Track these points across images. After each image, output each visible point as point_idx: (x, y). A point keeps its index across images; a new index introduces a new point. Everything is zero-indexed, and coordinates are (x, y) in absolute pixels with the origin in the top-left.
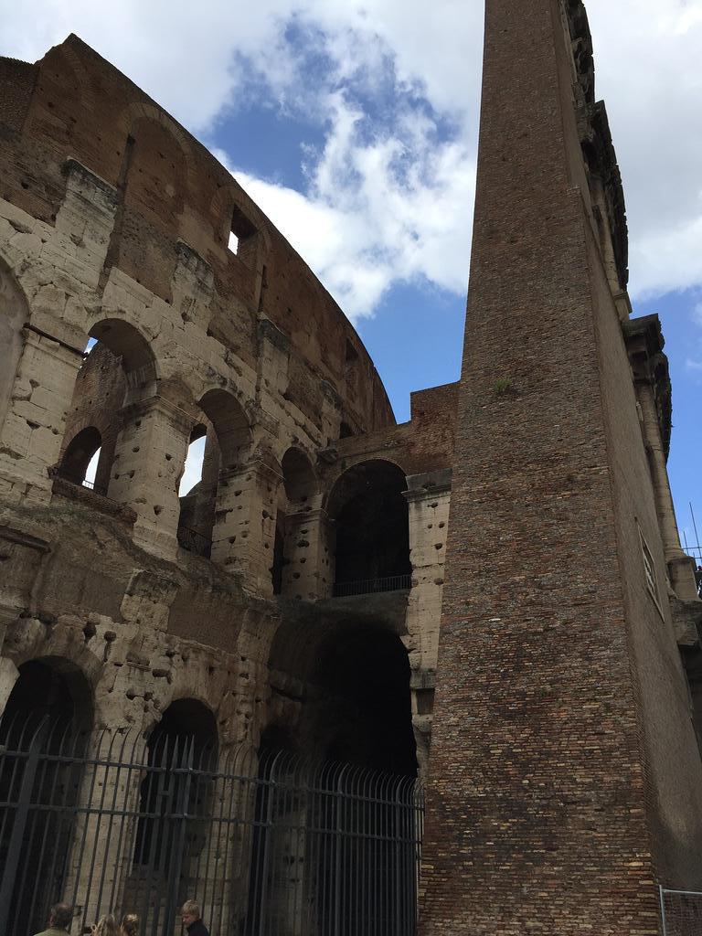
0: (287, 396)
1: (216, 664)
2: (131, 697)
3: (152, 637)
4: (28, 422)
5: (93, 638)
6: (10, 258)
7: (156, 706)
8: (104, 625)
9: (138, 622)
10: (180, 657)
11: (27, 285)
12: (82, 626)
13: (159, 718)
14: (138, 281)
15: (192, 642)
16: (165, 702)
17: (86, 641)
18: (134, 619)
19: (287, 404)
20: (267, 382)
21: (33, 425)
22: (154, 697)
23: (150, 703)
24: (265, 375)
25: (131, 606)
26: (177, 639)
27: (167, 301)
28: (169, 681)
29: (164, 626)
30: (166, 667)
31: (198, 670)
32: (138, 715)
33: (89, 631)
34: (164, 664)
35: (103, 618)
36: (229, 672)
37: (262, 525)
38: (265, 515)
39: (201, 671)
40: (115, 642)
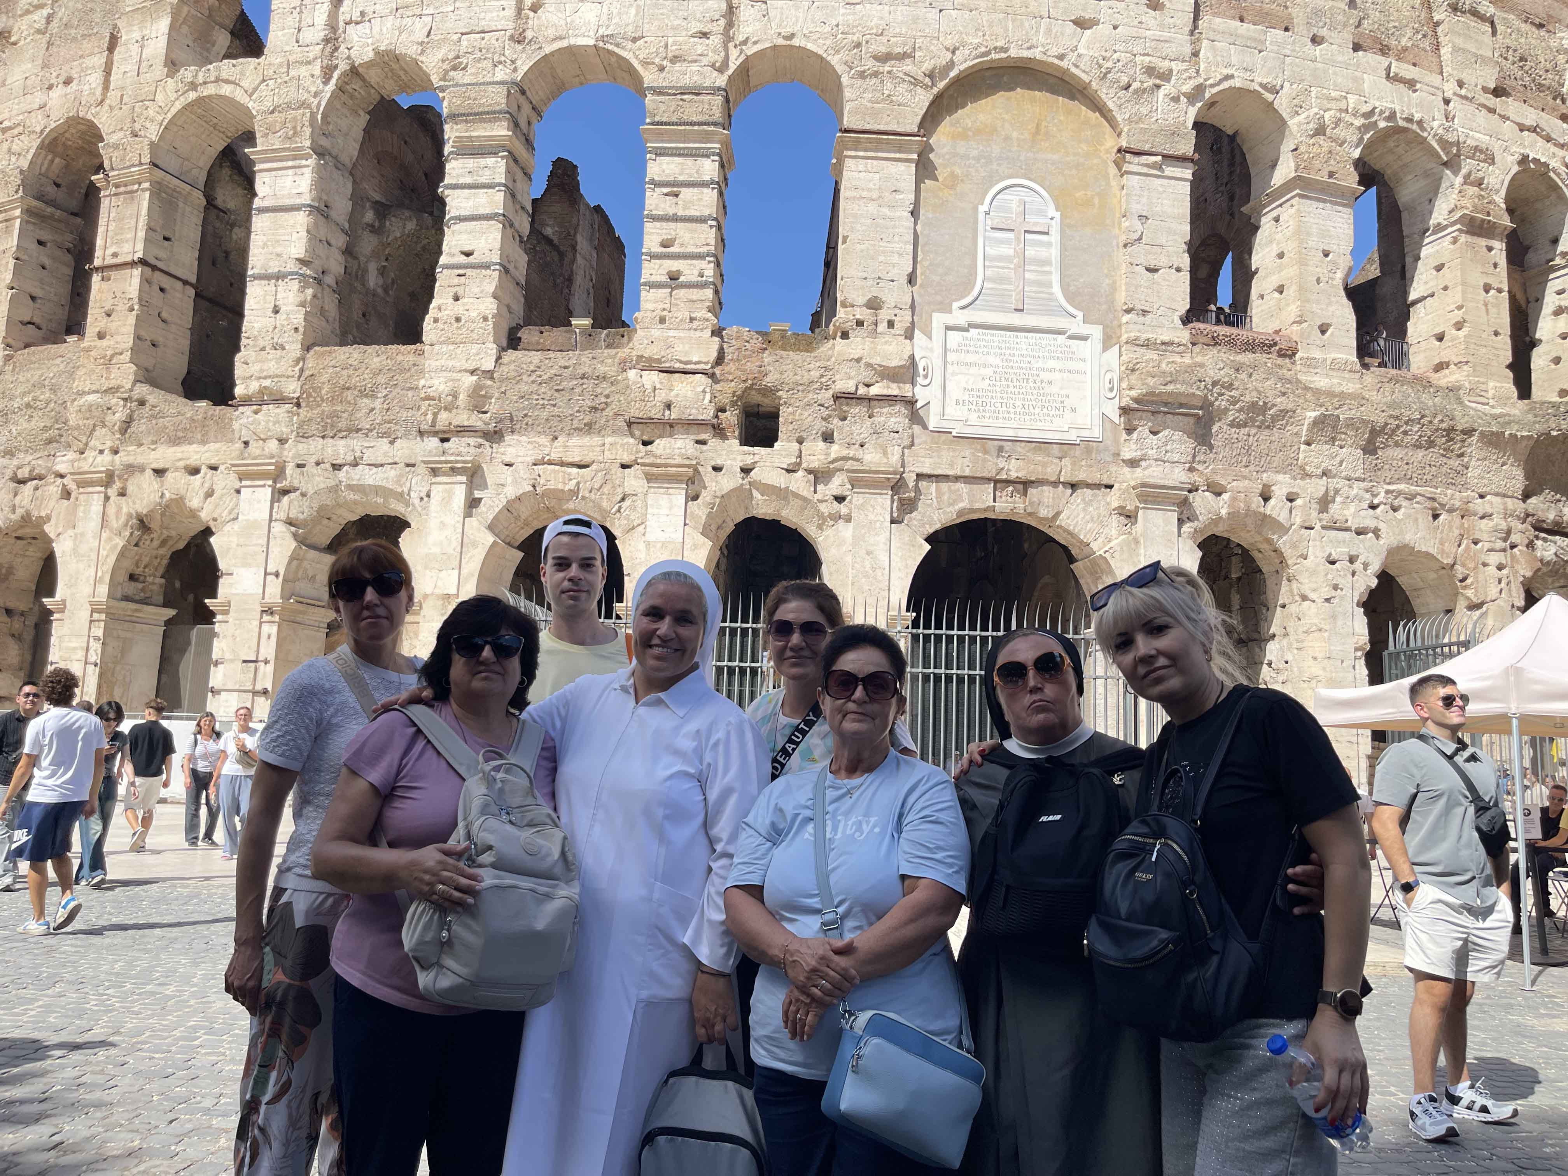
0: (1499, 92)
1: (1439, 508)
2: (1333, 563)
3: (1345, 491)
4: (1148, 269)
5: (1273, 501)
6: (1084, 71)
7: (1365, 569)
8: (1282, 485)
9: (1325, 473)
10: (1388, 507)
11: (1108, 96)
12: (1258, 491)
13: (1373, 583)
14: (1242, 21)
15: (1402, 487)
16: (1375, 567)
17: (1265, 507)
18: (1319, 471)
19: (1498, 103)
20: (1460, 84)
21: (1152, 270)
22: (1361, 559)
23: (1358, 566)
25: (1313, 457)
26: (1382, 487)
27: (1286, 29)
28: (1378, 537)
29: (1360, 473)
30: (1371, 524)
31: (1416, 520)
32: (1345, 582)
33: (1266, 495)
34: (1368, 519)
35: (1280, 477)
36: (1463, 517)
37: (1486, 305)
38: (1487, 288)
39: (1420, 520)
40: (1299, 502)
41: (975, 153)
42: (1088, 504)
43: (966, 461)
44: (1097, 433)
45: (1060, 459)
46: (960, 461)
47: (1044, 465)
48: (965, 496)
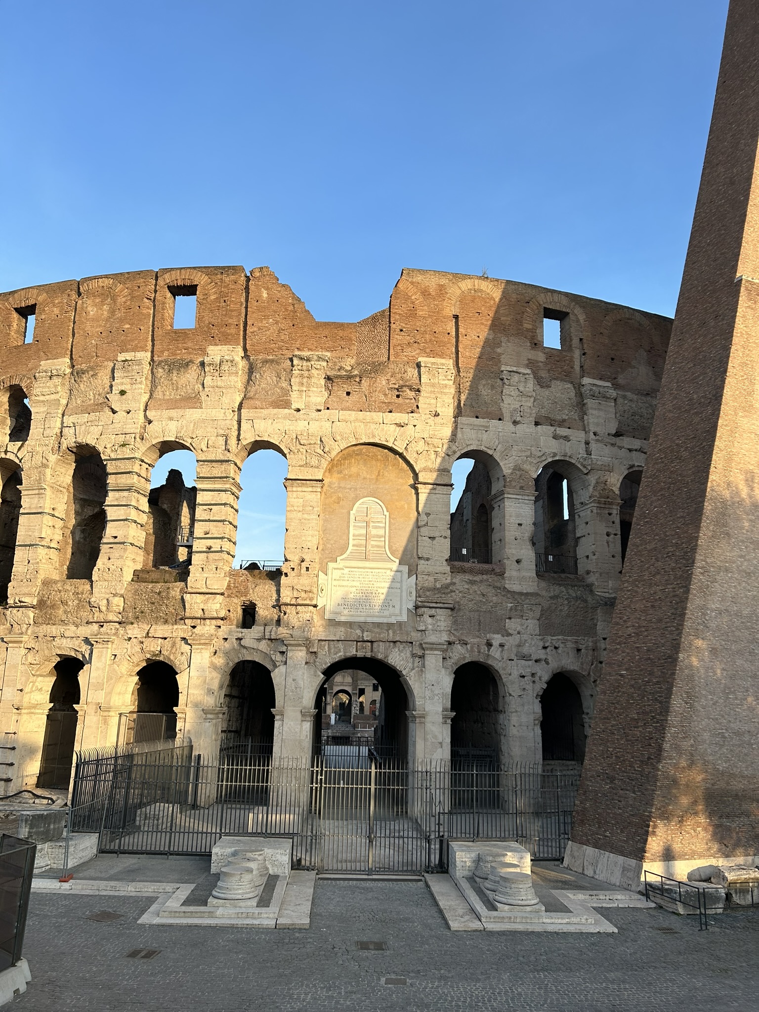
0: (618, 434)
1: (581, 647)
2: (523, 677)
3: (529, 641)
5: (492, 648)
7: (540, 680)
8: (497, 639)
9: (519, 633)
10: (553, 648)
11: (411, 458)
12: (484, 643)
13: (545, 686)
14: (477, 417)
15: (560, 637)
16: (546, 677)
17: (489, 650)
18: (516, 632)
19: (618, 440)
20: (595, 434)
21: (432, 538)
22: (539, 674)
23: (537, 679)
24: (593, 428)
25: (512, 625)
26: (549, 638)
27: (500, 419)
28: (547, 663)
29: (537, 632)
30: (543, 657)
31: (568, 653)
32: (529, 687)
33: (489, 645)
34: (541, 654)
35: (496, 636)
36: (594, 650)
37: (608, 543)
38: (608, 535)
39: (570, 653)
40: (506, 647)
41: (349, 486)
42: (401, 652)
43: (342, 633)
44: (404, 618)
45: (388, 631)
46: (339, 633)
47: (380, 634)
48: (342, 650)
